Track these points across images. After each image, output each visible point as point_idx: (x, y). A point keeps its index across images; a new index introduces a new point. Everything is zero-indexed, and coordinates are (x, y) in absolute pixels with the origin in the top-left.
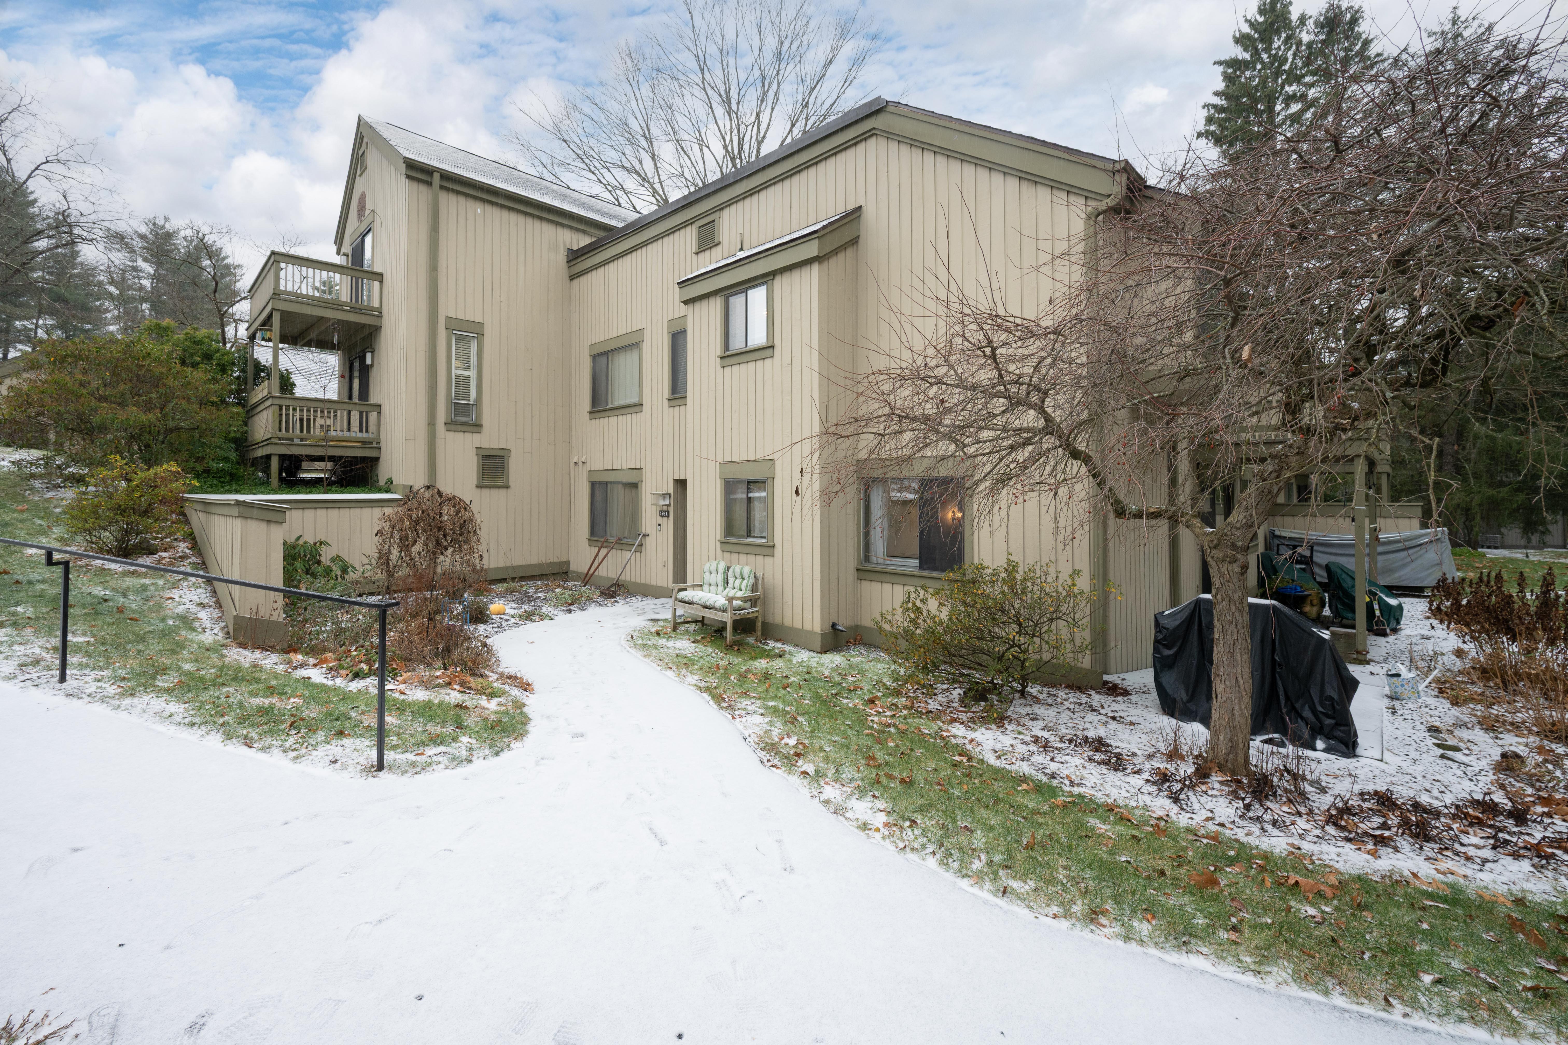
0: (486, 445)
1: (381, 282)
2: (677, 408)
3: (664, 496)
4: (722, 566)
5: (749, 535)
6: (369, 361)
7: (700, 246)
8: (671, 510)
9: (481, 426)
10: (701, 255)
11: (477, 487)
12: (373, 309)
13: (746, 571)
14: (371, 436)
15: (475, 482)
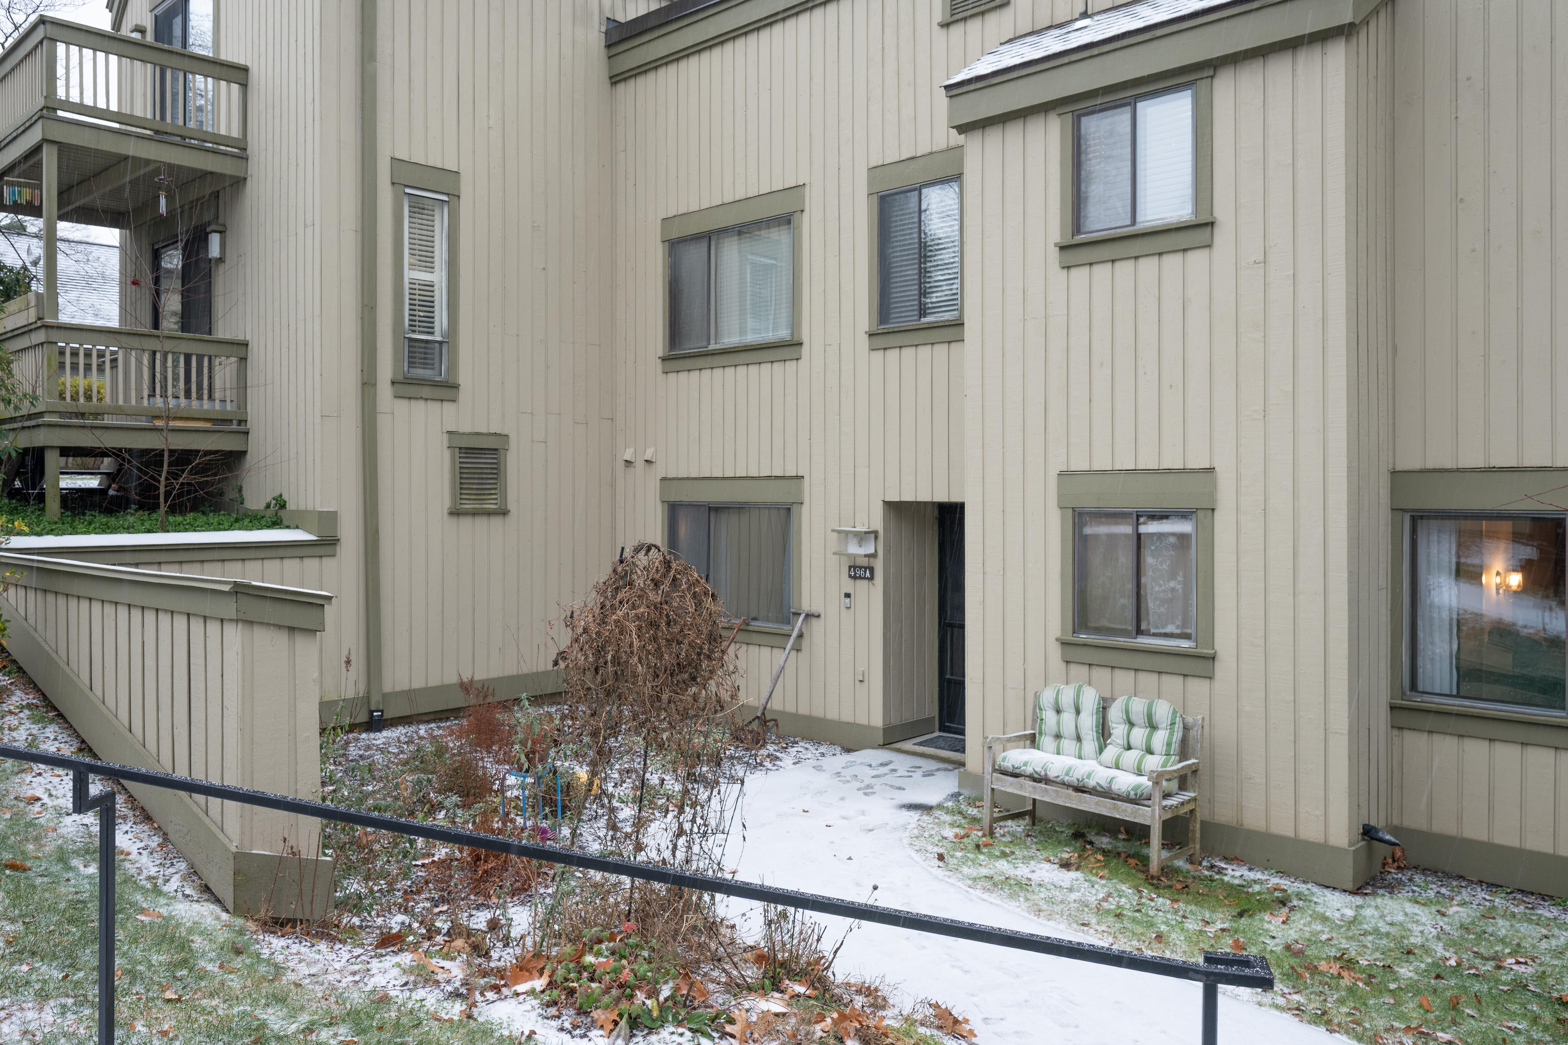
0: (466, 427)
1: (244, 86)
2: (893, 354)
3: (862, 537)
4: (1090, 699)
5: (1139, 632)
6: (214, 250)
7: (953, 10)
8: (879, 565)
9: (456, 387)
10: (957, 30)
11: (451, 514)
12: (227, 141)
13: (1163, 710)
14: (217, 406)
15: (447, 504)
